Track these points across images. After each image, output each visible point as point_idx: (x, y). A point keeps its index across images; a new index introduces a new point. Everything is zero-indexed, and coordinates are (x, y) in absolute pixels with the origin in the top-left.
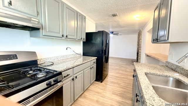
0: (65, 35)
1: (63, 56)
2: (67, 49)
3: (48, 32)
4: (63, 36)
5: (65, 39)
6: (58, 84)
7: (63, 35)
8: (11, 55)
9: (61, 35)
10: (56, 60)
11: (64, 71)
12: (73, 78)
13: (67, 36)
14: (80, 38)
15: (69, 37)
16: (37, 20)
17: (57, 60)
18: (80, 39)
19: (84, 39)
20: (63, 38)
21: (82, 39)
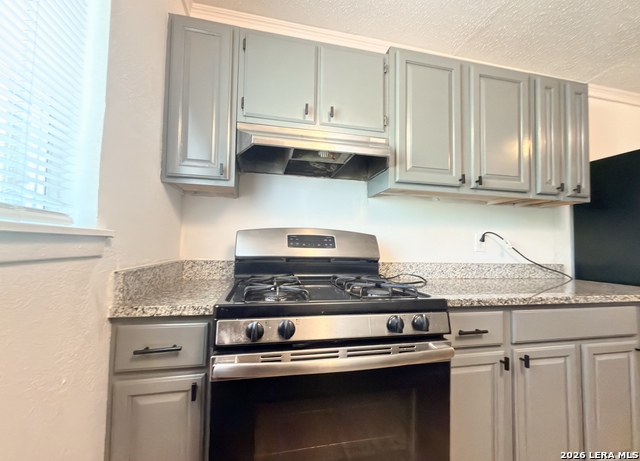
0: (472, 177)
1: (467, 267)
2: (483, 240)
3: (410, 170)
4: (463, 180)
5: (472, 192)
6: (431, 344)
7: (463, 176)
8: (325, 237)
9: (454, 178)
10: (437, 276)
11: (462, 308)
12: (507, 359)
13: (480, 181)
14: (554, 184)
15: (489, 183)
16: (383, 141)
17: (443, 276)
18: (548, 191)
19: (578, 189)
20: (465, 190)
21: (562, 188)
